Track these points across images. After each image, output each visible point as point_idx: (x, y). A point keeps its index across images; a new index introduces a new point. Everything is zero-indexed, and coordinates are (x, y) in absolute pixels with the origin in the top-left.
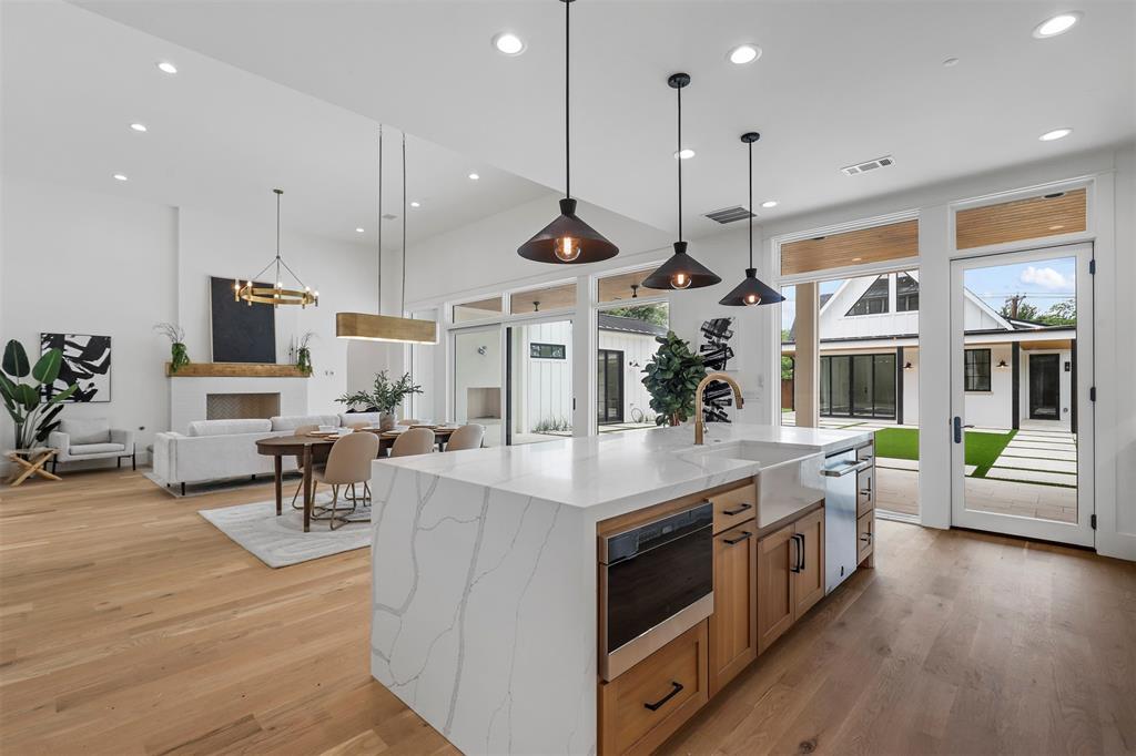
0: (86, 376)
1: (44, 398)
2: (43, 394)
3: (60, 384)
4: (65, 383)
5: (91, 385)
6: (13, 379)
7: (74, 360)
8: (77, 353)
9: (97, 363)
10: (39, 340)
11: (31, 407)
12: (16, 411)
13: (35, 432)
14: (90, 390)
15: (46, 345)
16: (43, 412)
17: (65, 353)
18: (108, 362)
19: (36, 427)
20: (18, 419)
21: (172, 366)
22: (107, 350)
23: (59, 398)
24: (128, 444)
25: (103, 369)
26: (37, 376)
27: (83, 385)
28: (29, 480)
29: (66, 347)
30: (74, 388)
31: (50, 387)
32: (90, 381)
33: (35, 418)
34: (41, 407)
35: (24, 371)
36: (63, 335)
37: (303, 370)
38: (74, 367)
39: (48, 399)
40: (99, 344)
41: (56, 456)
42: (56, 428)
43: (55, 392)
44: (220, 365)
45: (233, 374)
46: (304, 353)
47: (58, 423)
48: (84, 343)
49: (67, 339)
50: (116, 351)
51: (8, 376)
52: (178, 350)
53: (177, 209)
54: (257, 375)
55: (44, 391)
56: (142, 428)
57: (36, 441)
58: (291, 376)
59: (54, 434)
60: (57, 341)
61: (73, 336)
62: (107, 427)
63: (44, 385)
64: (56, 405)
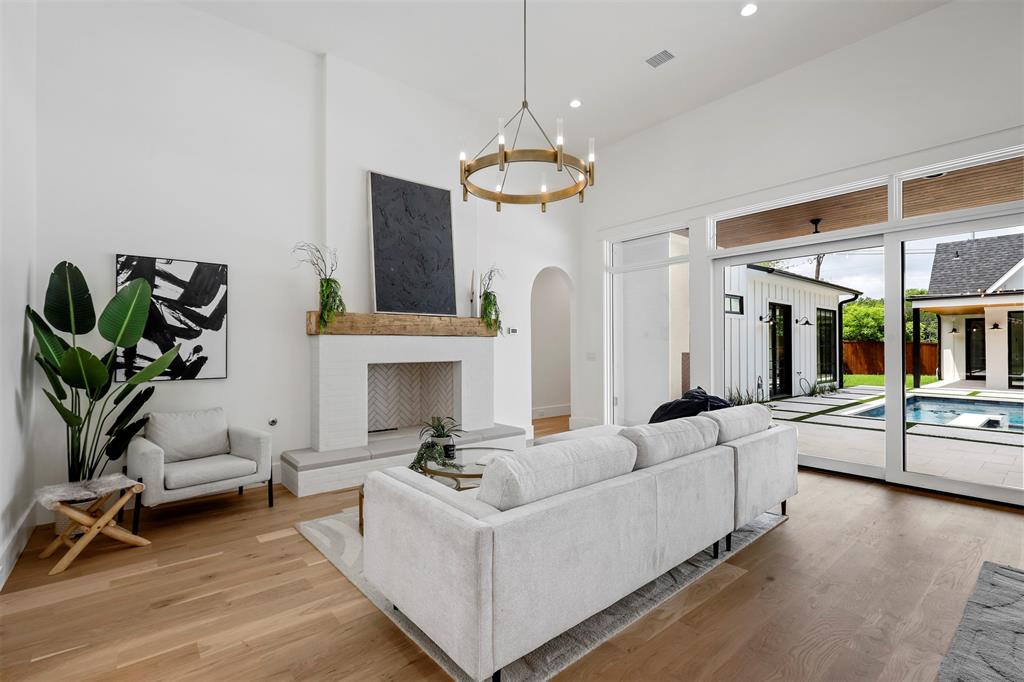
0: (189, 334)
1: (121, 374)
2: (120, 366)
3: (147, 348)
4: (156, 346)
5: (198, 349)
6: (67, 337)
7: (171, 304)
8: (174, 293)
9: (206, 311)
10: (113, 268)
11: (97, 392)
12: (67, 404)
13: (104, 439)
14: (194, 358)
15: (124, 276)
16: (117, 401)
17: (156, 292)
18: (222, 309)
19: (107, 427)
20: (72, 420)
21: (321, 317)
22: (222, 288)
23: (148, 375)
24: (263, 460)
25: (215, 322)
26: (109, 335)
27: (185, 349)
28: (86, 555)
29: (158, 281)
30: (171, 356)
31: (131, 353)
32: (195, 342)
33: (105, 412)
34: (116, 389)
35: (85, 324)
36: (153, 260)
37: (489, 325)
38: (170, 318)
39: (129, 374)
40: (209, 278)
41: (139, 496)
42: (141, 431)
43: (139, 362)
44: (385, 317)
45: (402, 332)
46: (488, 299)
47: (144, 421)
48: (186, 273)
49: (160, 266)
50: (236, 290)
51: (56, 331)
52: (328, 288)
53: (322, 57)
54: (433, 332)
55: (121, 360)
56: (273, 423)
57: (105, 457)
58: (475, 334)
59: (139, 445)
60: (141, 269)
61: (169, 261)
62: (221, 425)
63: (120, 351)
64: (141, 387)
